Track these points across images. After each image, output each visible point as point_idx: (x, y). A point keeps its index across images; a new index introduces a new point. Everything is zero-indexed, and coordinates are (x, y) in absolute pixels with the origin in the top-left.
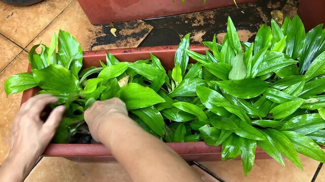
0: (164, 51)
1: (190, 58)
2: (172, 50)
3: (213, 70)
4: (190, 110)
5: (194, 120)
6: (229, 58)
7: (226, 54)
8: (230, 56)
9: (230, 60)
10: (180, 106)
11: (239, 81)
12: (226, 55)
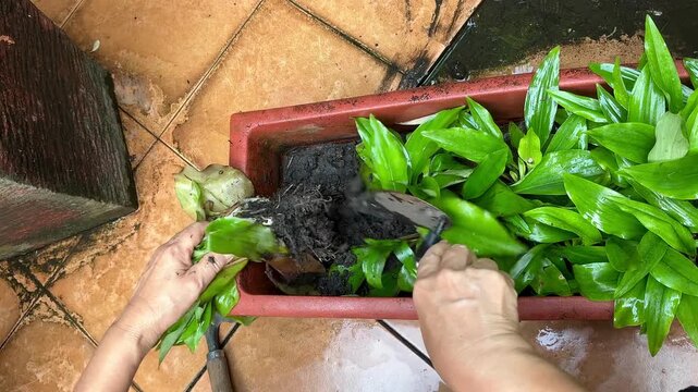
0: (500, 90)
1: (559, 107)
2: (519, 88)
3: (613, 140)
4: (564, 222)
5: (571, 242)
6: (652, 107)
7: (645, 98)
8: (653, 103)
9: (655, 113)
10: (542, 214)
11: (671, 162)
12: (644, 102)
